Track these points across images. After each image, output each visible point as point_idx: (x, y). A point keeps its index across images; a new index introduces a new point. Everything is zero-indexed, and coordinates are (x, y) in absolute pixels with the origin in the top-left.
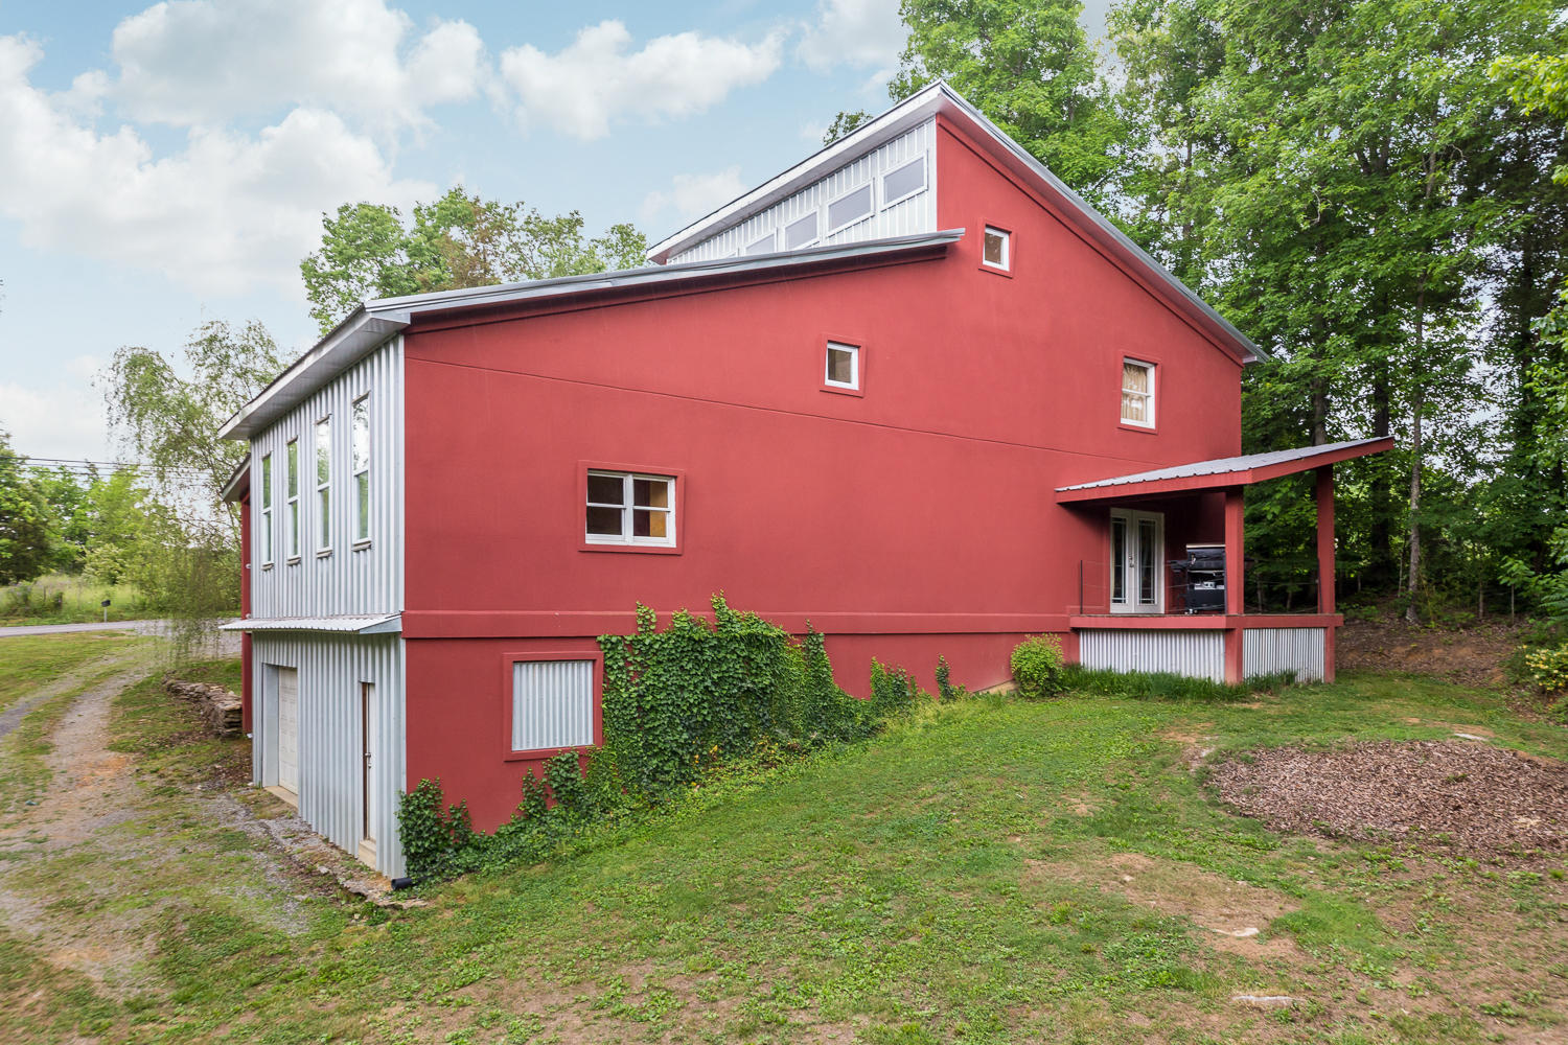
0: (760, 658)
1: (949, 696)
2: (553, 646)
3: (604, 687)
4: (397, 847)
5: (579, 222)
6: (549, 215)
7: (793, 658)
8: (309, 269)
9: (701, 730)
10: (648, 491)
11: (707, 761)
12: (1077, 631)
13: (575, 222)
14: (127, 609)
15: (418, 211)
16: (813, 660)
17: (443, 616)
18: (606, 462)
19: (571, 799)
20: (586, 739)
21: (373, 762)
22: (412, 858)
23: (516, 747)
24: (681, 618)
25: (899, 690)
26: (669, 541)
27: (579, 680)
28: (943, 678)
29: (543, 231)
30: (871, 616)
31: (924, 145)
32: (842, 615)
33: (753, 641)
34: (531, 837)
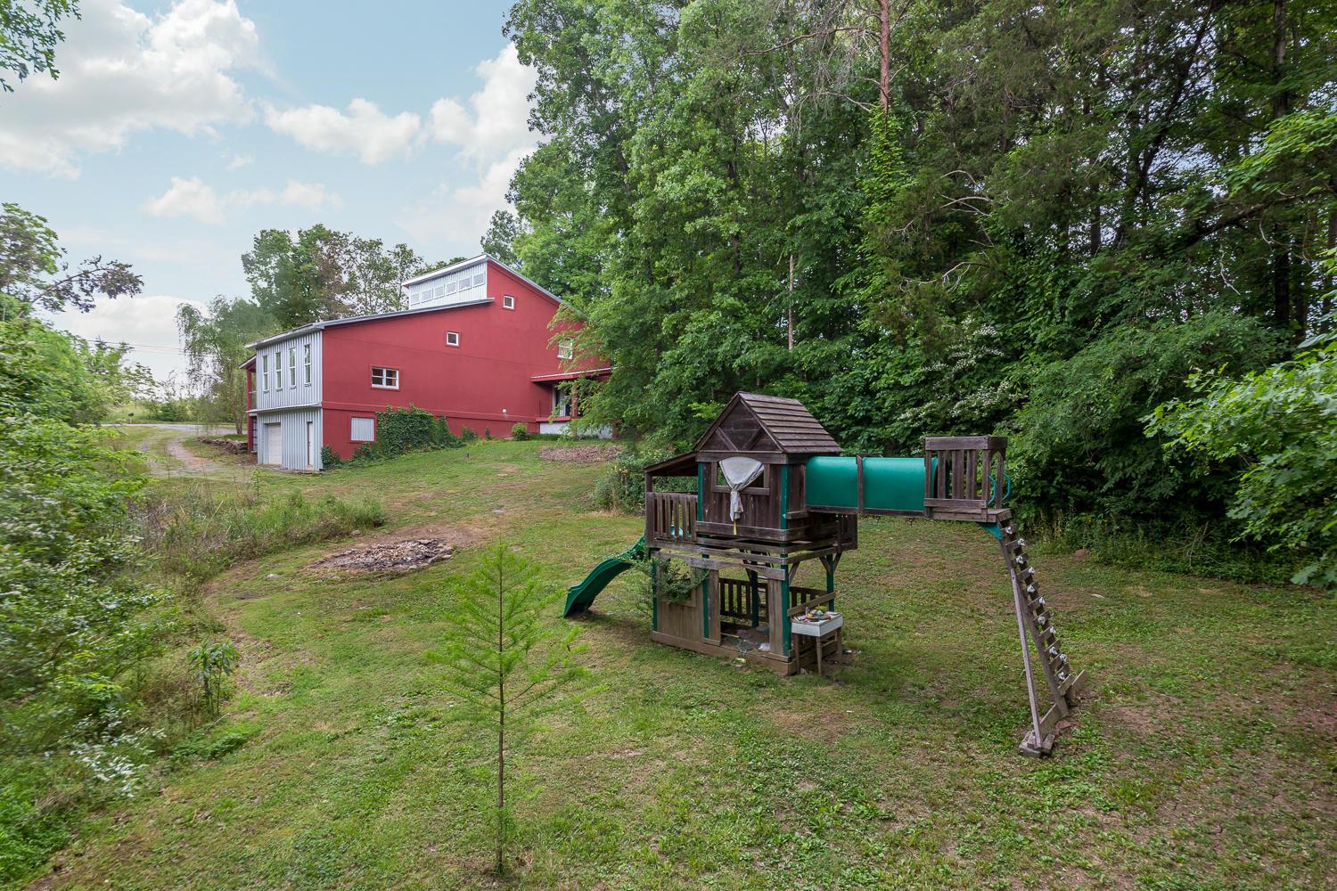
0: (425, 422)
1: (490, 439)
2: (363, 414)
3: (377, 426)
4: (320, 461)
5: (381, 244)
6: (366, 238)
7: (435, 422)
8: (245, 258)
9: (407, 440)
10: (390, 373)
11: (408, 449)
12: (539, 423)
13: (379, 243)
14: (141, 418)
15: (300, 232)
16: (442, 424)
17: (333, 403)
18: (378, 366)
19: (368, 455)
20: (372, 440)
21: (311, 444)
22: (324, 464)
23: (353, 439)
24: (400, 409)
25: (472, 435)
26: (397, 387)
27: (371, 423)
28: (488, 433)
29: (362, 246)
30: (463, 413)
31: (483, 269)
32: (453, 412)
33: (422, 417)
34: (356, 462)
